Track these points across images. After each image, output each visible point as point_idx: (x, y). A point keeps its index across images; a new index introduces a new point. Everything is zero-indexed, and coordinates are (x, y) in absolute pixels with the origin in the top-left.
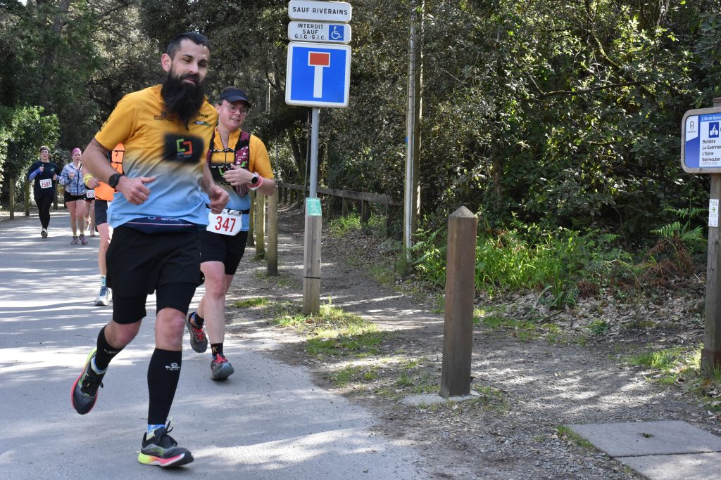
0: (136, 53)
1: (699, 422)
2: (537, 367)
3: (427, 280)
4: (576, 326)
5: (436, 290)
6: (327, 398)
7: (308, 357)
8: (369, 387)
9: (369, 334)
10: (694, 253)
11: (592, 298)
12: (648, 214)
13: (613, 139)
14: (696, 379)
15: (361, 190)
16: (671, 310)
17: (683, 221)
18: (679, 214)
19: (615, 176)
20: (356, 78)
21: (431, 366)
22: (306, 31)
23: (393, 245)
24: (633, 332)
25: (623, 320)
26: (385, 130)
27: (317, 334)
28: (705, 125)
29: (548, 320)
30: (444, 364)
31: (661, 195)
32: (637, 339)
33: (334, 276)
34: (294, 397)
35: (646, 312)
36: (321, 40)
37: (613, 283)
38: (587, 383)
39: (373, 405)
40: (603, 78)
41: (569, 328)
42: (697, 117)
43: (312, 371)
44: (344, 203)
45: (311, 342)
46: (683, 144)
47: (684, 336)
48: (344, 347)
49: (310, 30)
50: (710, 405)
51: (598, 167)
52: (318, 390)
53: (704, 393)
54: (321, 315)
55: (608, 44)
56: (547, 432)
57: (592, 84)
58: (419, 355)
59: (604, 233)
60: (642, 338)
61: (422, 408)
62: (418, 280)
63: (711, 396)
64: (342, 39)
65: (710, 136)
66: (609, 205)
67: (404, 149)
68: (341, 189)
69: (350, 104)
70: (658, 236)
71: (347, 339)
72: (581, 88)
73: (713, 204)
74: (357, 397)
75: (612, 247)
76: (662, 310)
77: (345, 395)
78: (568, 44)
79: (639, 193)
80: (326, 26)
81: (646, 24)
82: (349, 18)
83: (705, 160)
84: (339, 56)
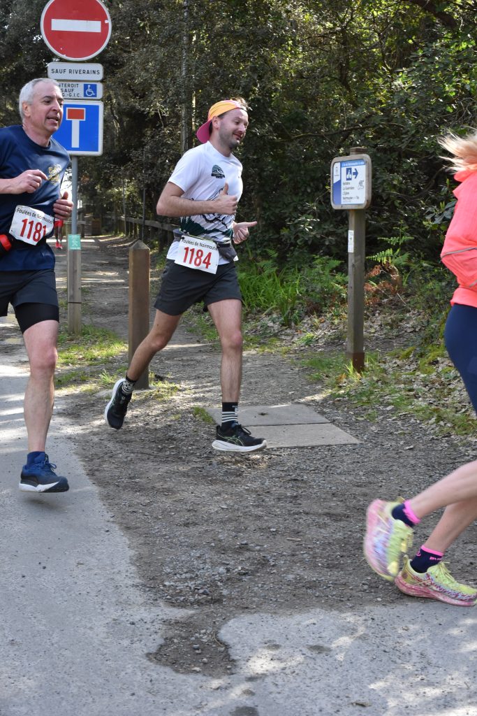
1: (317, 405)
11: (315, 316)
16: (372, 324)
17: (394, 248)
18: (391, 241)
22: (64, 90)
24: (333, 343)
25: (332, 333)
28: (344, 170)
29: (276, 335)
36: (77, 98)
41: (288, 341)
42: (338, 165)
46: (332, 186)
48: (84, 358)
49: (67, 88)
50: (335, 393)
53: (337, 385)
59: (330, 260)
63: (340, 387)
64: (95, 96)
65: (348, 179)
69: (105, 153)
73: (351, 234)
80: (81, 85)
82: (100, 77)
83: (344, 198)
84: (93, 111)
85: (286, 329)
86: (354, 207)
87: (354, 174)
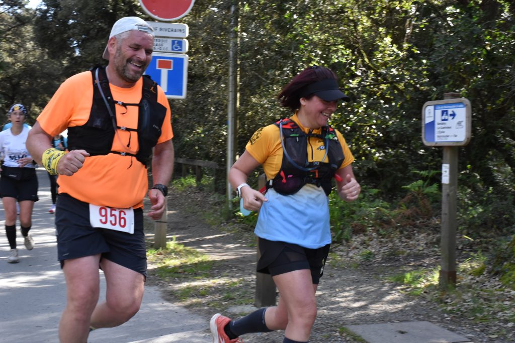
0: (31, 59)
1: (438, 322)
2: (324, 285)
3: (244, 223)
4: (351, 255)
5: (250, 230)
6: (173, 309)
7: (159, 280)
8: (203, 300)
9: (202, 263)
10: (433, 202)
11: (361, 235)
12: (400, 175)
13: (375, 121)
14: (436, 292)
15: (195, 159)
16: (417, 243)
17: (424, 179)
18: (422, 175)
19: (376, 148)
20: (191, 77)
21: (248, 285)
23: (219, 198)
24: (391, 259)
25: (384, 250)
26: (213, 115)
27: (165, 263)
28: (439, 112)
30: (257, 283)
31: (409, 162)
32: (394, 264)
33: (176, 220)
34: (149, 309)
35: (400, 244)
36: (165, 51)
37: (377, 224)
38: (359, 296)
39: (206, 314)
40: (367, 79)
41: (346, 257)
42: (432, 108)
43: (162, 289)
44: (184, 168)
45: (160, 269)
46: (423, 125)
47: (427, 261)
48: (185, 271)
49: (159, 43)
50: (445, 309)
51: (365, 142)
52: (166, 304)
53: (441, 301)
54: (168, 249)
55: (371, 55)
56: (332, 331)
57: (359, 83)
58: (239, 277)
59: (369, 188)
60: (397, 263)
61: (242, 315)
62: (238, 223)
63: (446, 303)
64: (181, 50)
65: (443, 120)
66: (373, 168)
67: (227, 129)
68: (181, 157)
69: (187, 97)
70: (407, 190)
71: (187, 266)
72: (351, 86)
74: (195, 308)
75: (375, 198)
76: (411, 242)
77: (186, 307)
78: (342, 55)
79: (394, 160)
80: (170, 41)
81: (397, 41)
82: (187, 34)
83: (439, 136)
84: (179, 62)
85: (338, 246)
86: (451, 144)
87: (451, 115)
